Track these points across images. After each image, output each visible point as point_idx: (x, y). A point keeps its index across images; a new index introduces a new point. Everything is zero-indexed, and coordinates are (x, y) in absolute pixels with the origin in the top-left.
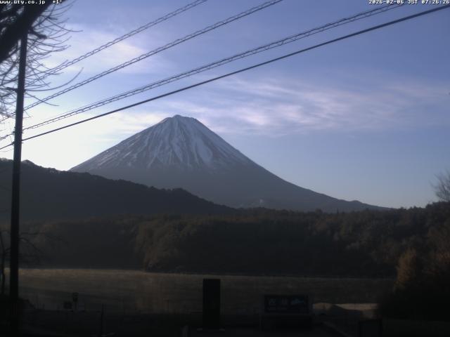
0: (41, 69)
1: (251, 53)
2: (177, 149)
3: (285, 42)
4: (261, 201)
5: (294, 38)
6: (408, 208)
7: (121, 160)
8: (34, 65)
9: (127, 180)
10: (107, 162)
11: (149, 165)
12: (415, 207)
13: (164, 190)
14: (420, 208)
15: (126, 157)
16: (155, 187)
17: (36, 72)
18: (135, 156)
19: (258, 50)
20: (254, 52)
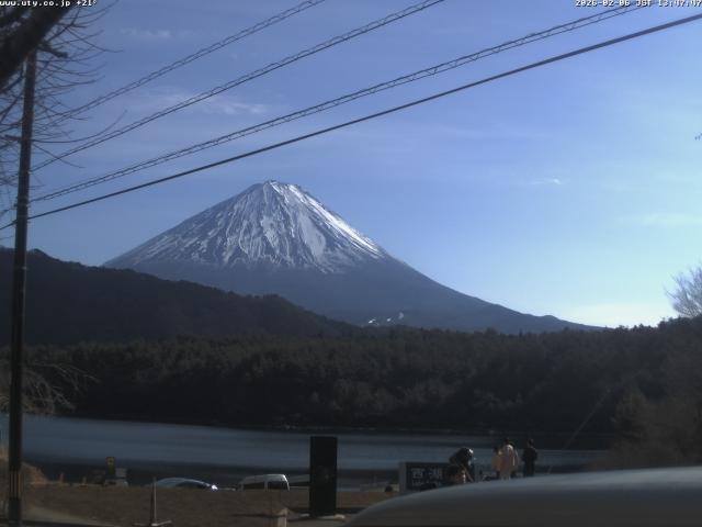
0: (58, 109)
1: (386, 86)
2: (270, 234)
3: (439, 69)
4: (402, 316)
5: (453, 64)
6: (631, 327)
7: (182, 250)
8: (48, 103)
9: (193, 281)
10: (160, 253)
11: (226, 259)
12: (641, 326)
13: (249, 296)
14: (649, 329)
15: (191, 245)
16: (237, 292)
17: (50, 113)
18: (204, 244)
19: (399, 82)
20: (392, 84)
